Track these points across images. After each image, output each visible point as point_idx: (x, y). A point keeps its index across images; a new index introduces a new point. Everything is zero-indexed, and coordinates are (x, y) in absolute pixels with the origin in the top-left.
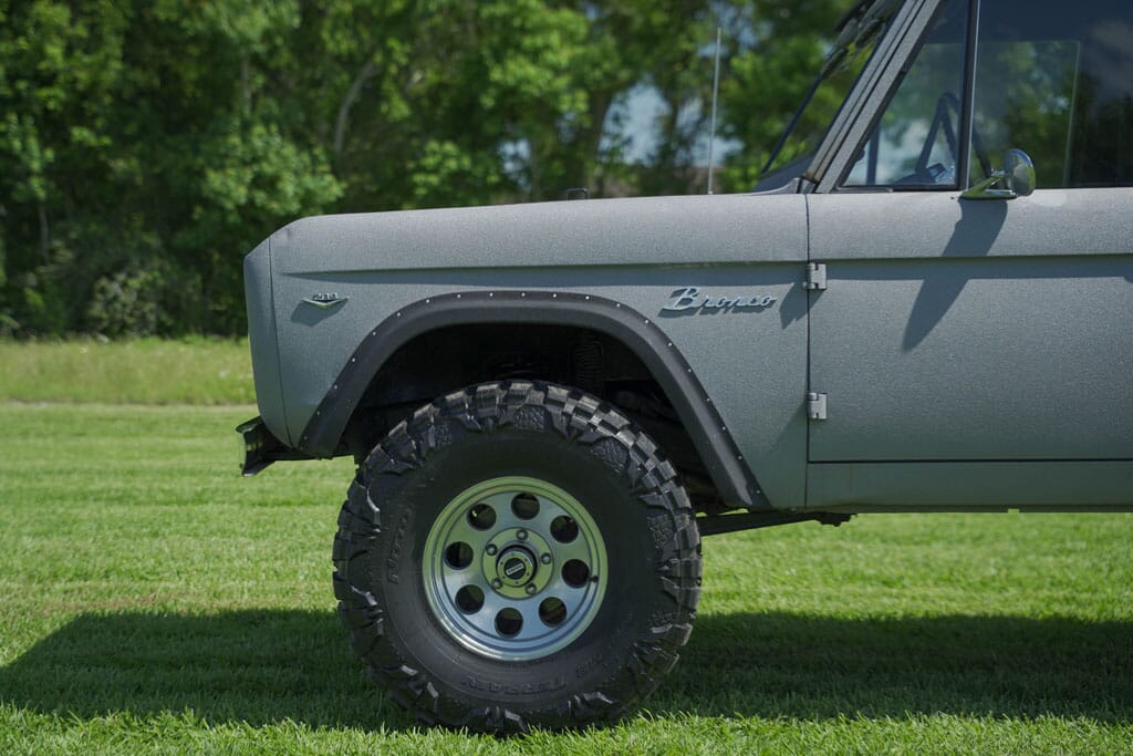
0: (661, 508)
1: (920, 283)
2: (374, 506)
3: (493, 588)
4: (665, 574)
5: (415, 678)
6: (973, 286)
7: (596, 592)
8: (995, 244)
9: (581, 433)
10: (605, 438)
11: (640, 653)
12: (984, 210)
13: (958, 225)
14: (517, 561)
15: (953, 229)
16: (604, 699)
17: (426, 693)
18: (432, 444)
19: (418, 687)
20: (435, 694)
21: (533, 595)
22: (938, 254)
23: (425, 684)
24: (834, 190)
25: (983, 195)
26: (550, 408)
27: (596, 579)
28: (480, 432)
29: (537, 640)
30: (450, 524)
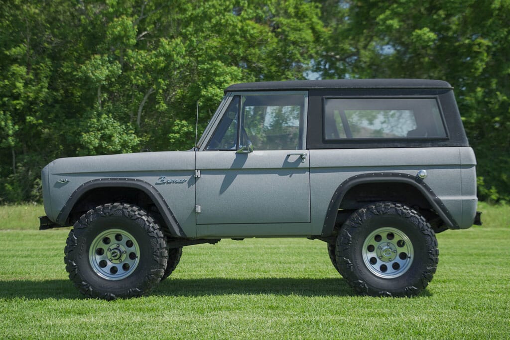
0: (154, 237)
1: (225, 175)
2: (75, 238)
3: (110, 261)
4: (155, 255)
5: (86, 285)
6: (239, 176)
7: (137, 260)
8: (245, 165)
9: (132, 216)
10: (138, 218)
11: (148, 277)
12: (242, 156)
13: (235, 160)
14: (115, 252)
15: (233, 161)
16: (138, 290)
17: (89, 289)
18: (91, 220)
19: (87, 288)
20: (91, 289)
21: (121, 262)
22: (229, 168)
23: (89, 287)
24: (203, 150)
25: (241, 152)
26: (124, 210)
27: (137, 257)
28: (104, 217)
29: (122, 274)
30: (97, 243)
